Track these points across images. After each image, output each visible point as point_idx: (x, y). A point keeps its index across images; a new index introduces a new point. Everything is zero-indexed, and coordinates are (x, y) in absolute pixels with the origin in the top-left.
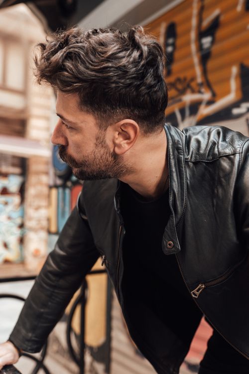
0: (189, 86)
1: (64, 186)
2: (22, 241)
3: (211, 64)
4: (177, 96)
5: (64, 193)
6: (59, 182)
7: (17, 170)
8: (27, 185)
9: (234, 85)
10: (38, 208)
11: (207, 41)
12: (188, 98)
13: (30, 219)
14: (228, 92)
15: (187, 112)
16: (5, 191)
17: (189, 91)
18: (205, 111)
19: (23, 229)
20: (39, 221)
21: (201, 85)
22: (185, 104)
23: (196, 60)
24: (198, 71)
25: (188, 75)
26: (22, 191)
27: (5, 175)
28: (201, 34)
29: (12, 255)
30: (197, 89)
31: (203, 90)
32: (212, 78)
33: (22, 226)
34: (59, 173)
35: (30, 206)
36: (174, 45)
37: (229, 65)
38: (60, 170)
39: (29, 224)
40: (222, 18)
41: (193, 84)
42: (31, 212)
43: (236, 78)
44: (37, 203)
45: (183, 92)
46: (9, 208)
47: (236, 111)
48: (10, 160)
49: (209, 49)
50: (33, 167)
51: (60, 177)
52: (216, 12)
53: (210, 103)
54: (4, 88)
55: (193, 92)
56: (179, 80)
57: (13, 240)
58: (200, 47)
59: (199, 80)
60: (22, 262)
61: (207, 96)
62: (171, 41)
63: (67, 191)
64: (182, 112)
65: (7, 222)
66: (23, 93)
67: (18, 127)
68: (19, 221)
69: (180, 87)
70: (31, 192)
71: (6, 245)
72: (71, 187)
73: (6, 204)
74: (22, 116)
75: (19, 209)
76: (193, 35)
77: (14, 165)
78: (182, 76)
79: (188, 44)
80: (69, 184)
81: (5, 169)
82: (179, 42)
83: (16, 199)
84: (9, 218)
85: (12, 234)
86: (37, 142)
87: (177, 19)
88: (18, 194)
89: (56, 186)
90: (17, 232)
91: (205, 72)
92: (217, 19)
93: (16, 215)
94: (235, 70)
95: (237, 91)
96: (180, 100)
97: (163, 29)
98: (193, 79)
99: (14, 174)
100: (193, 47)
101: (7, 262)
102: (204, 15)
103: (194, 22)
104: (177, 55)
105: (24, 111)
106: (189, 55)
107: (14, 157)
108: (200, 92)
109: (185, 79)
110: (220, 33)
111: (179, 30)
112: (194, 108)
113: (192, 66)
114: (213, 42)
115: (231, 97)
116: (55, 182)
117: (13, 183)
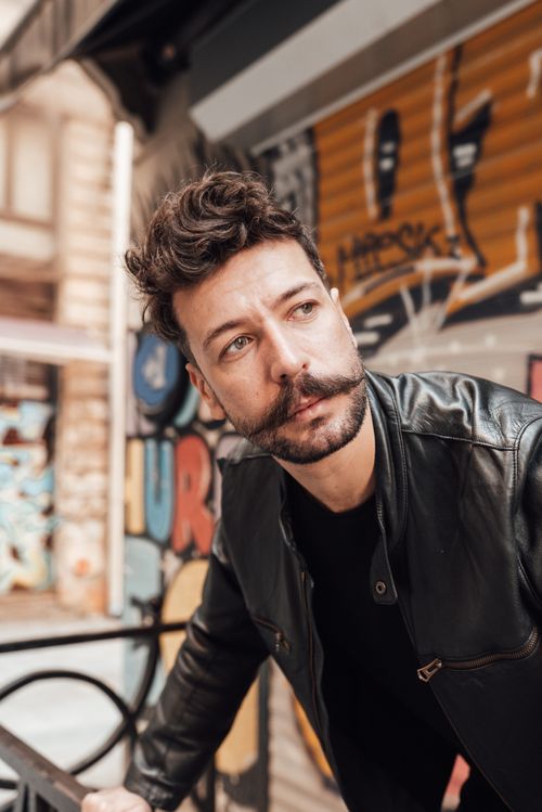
0: (428, 242)
1: (159, 437)
2: (49, 543)
3: (474, 200)
4: (405, 261)
5: (159, 452)
6: (147, 427)
7: (39, 392)
8: (59, 423)
9: (523, 244)
10: (83, 472)
11: (465, 153)
12: (428, 266)
13: (68, 496)
14: (511, 259)
15: (427, 295)
16: (12, 438)
17: (429, 251)
18: (463, 294)
19: (51, 517)
20: (86, 499)
21: (455, 240)
22: (421, 277)
23: (443, 189)
24: (448, 212)
25: (427, 218)
26: (49, 436)
27: (13, 403)
28: (453, 139)
29: (29, 573)
30: (445, 248)
31: (459, 251)
32: (478, 227)
33: (49, 511)
34: (146, 408)
35: (67, 467)
36: (395, 156)
37: (513, 204)
38: (149, 404)
39: (63, 506)
40: (496, 109)
41: (438, 239)
42: (68, 481)
43: (528, 230)
44: (81, 460)
45: (416, 253)
46: (23, 473)
47: (528, 298)
48: (23, 370)
49: (470, 168)
50: (73, 385)
51: (150, 417)
52: (484, 96)
53: (474, 278)
54: (9, 216)
55: (438, 254)
56: (407, 228)
57: (31, 543)
58: (451, 165)
59: (451, 230)
60: (52, 589)
61: (467, 264)
62: (388, 147)
63: (167, 447)
64: (416, 293)
65: (18, 503)
66: (50, 226)
67: (39, 300)
68: (43, 501)
69: (410, 242)
70: (68, 437)
71: (15, 554)
72: (175, 438)
73: (16, 463)
74: (47, 276)
75: (44, 474)
76: (436, 139)
77: (31, 381)
78: (413, 220)
79: (426, 155)
80: (170, 432)
81: (12, 389)
82: (406, 151)
83: (37, 454)
84: (23, 494)
85: (28, 528)
86: (80, 331)
87: (400, 104)
88: (41, 443)
89: (142, 437)
90: (40, 525)
91: (462, 216)
92: (485, 110)
93: (37, 489)
94: (524, 215)
95: (530, 256)
96: (411, 270)
97: (371, 122)
98: (438, 227)
99: (30, 400)
100: (437, 164)
101: (18, 588)
102: (458, 100)
103: (438, 112)
104: (402, 177)
105: (50, 264)
106: (428, 178)
107: (31, 363)
108: (452, 255)
109: (420, 227)
110: (492, 139)
111: (406, 126)
112: (441, 286)
113: (434, 202)
114: (478, 156)
115: (518, 269)
116: (138, 426)
117: (30, 419)
